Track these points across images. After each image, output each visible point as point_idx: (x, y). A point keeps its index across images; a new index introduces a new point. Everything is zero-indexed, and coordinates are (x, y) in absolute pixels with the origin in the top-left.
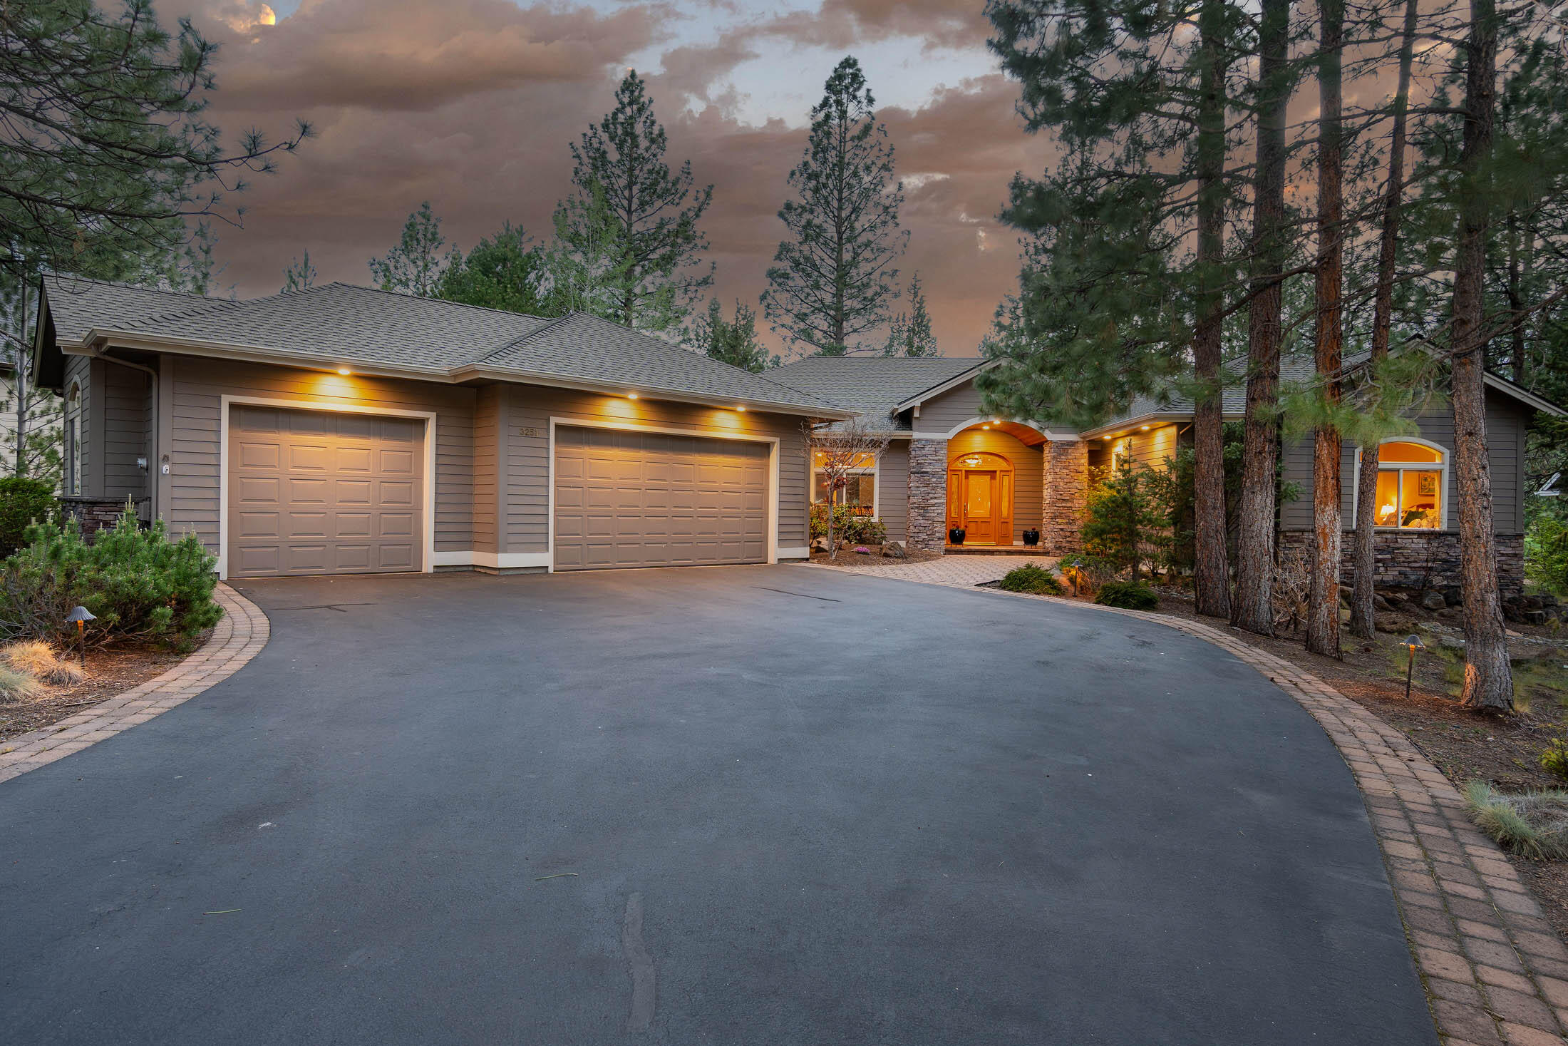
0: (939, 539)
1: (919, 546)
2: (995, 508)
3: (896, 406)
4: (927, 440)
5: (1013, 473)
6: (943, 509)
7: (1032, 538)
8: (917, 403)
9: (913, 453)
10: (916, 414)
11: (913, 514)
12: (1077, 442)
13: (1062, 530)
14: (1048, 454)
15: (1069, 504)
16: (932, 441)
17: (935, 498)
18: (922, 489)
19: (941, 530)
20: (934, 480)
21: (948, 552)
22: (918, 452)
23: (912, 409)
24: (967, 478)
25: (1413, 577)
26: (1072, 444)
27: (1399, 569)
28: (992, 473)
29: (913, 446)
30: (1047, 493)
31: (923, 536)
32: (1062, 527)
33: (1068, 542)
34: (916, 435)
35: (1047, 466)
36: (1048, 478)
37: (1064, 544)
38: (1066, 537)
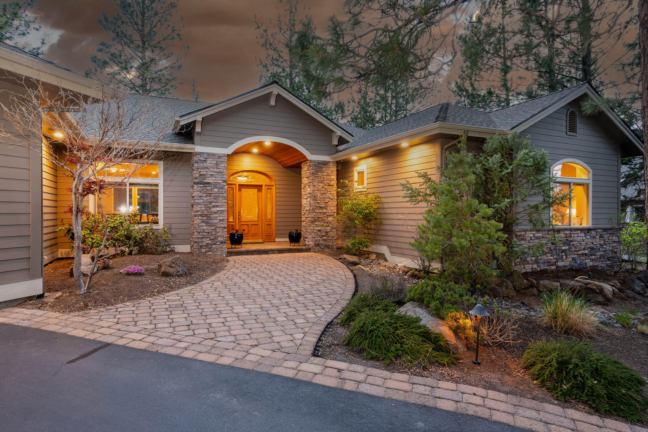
0: (222, 243)
1: (203, 250)
2: (261, 214)
3: (178, 119)
4: (208, 154)
5: (274, 188)
6: (224, 216)
7: (295, 238)
8: (199, 118)
9: (196, 165)
10: (198, 129)
11: (197, 221)
12: (329, 162)
13: (319, 231)
14: (305, 170)
15: (324, 211)
16: (214, 155)
17: (217, 206)
18: (205, 199)
19: (223, 235)
20: (216, 190)
21: (230, 254)
22: (202, 165)
23: (194, 122)
24: (240, 190)
25: (578, 262)
26: (326, 163)
27: (572, 256)
28: (259, 187)
29: (195, 158)
30: (305, 202)
31: (207, 241)
32: (319, 228)
33: (325, 240)
34: (198, 149)
35: (305, 181)
36: (306, 191)
37: (321, 242)
38: (323, 236)
